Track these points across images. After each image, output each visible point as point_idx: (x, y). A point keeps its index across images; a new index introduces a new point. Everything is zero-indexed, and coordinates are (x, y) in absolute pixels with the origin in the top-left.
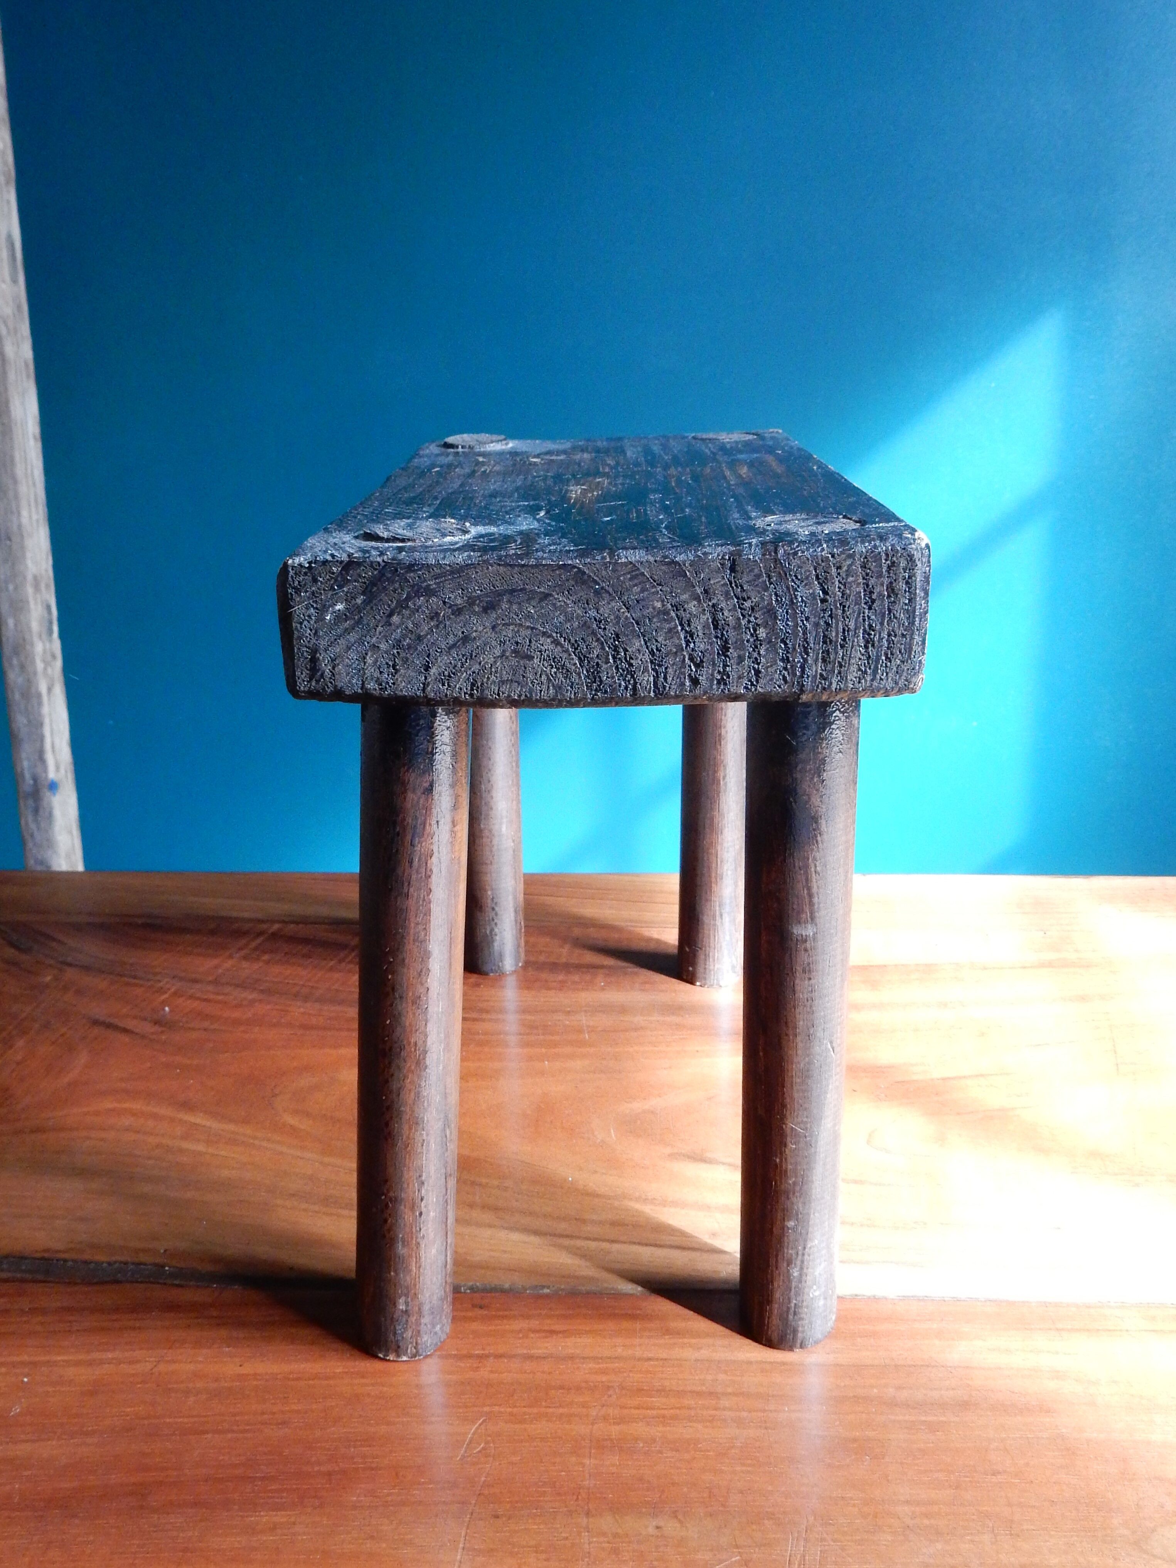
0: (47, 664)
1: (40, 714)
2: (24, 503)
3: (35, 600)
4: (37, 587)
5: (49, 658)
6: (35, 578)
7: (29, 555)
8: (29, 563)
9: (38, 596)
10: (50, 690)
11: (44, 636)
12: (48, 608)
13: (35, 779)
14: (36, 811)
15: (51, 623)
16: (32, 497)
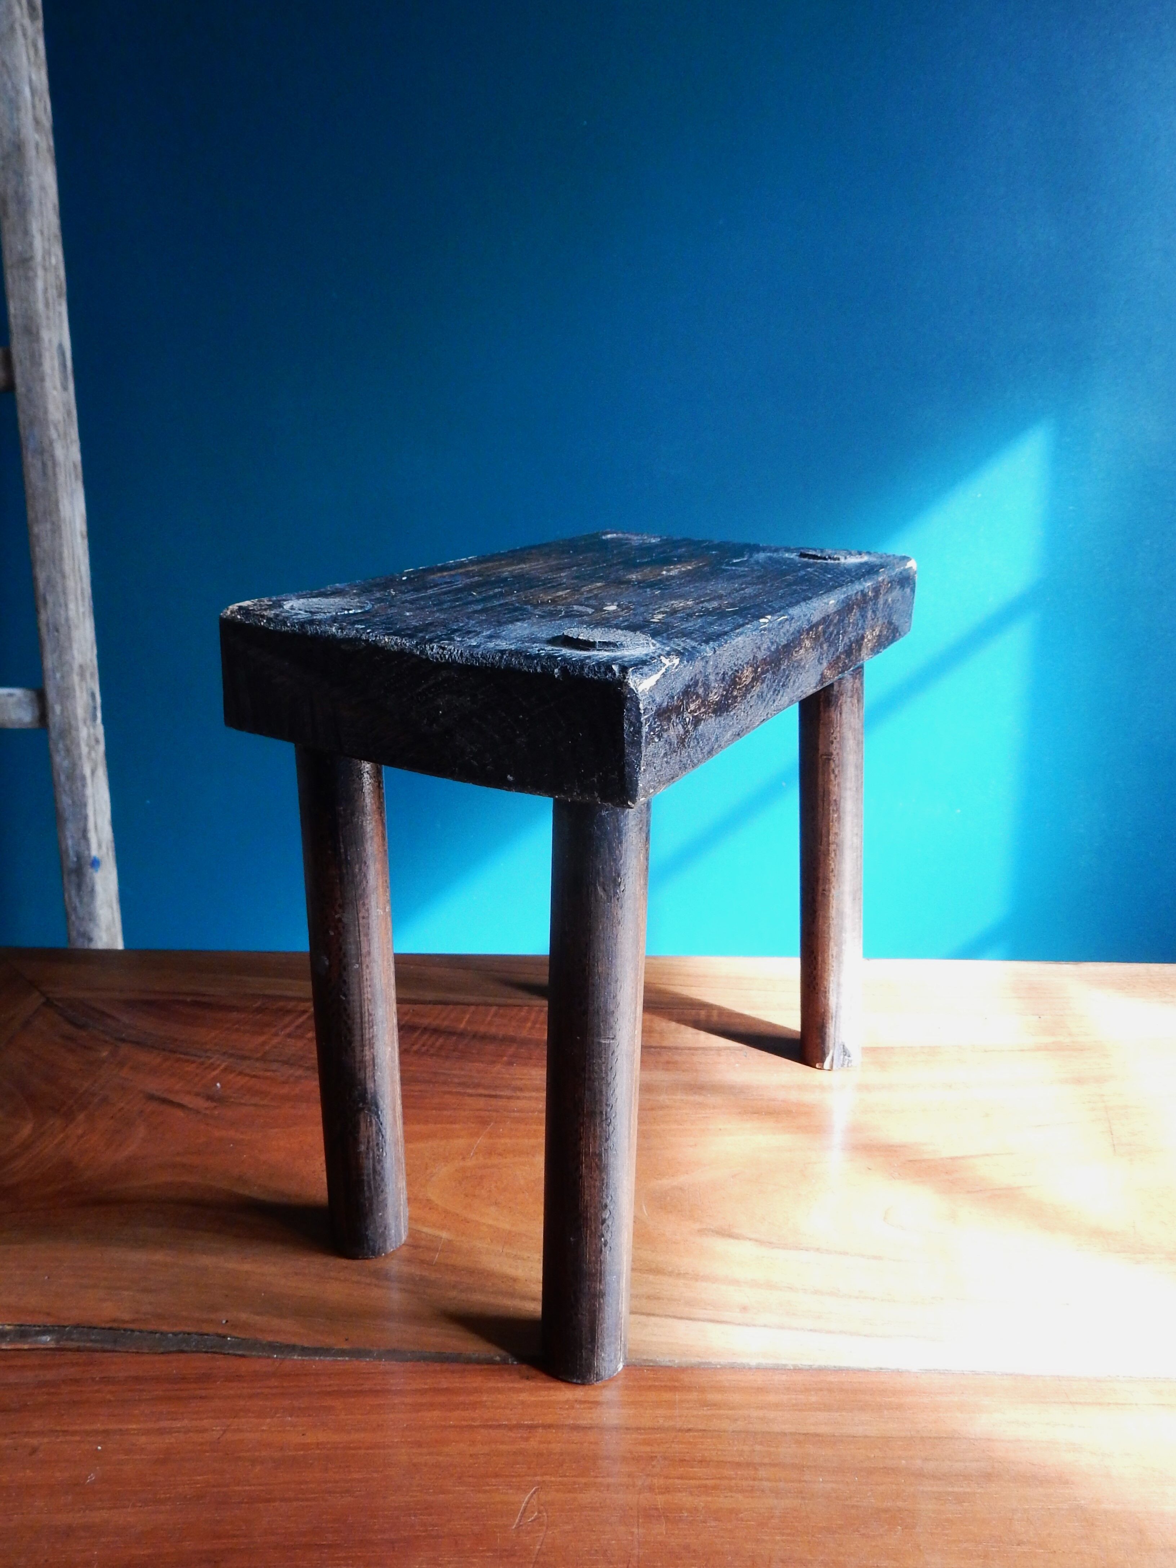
0: (91, 748)
1: (84, 795)
2: (71, 597)
3: (81, 688)
4: (82, 675)
5: (93, 742)
6: (81, 666)
7: (75, 646)
8: (76, 653)
9: (84, 684)
10: (93, 772)
11: (89, 722)
12: (93, 695)
13: (79, 857)
14: (79, 887)
15: (95, 708)
16: (79, 592)
